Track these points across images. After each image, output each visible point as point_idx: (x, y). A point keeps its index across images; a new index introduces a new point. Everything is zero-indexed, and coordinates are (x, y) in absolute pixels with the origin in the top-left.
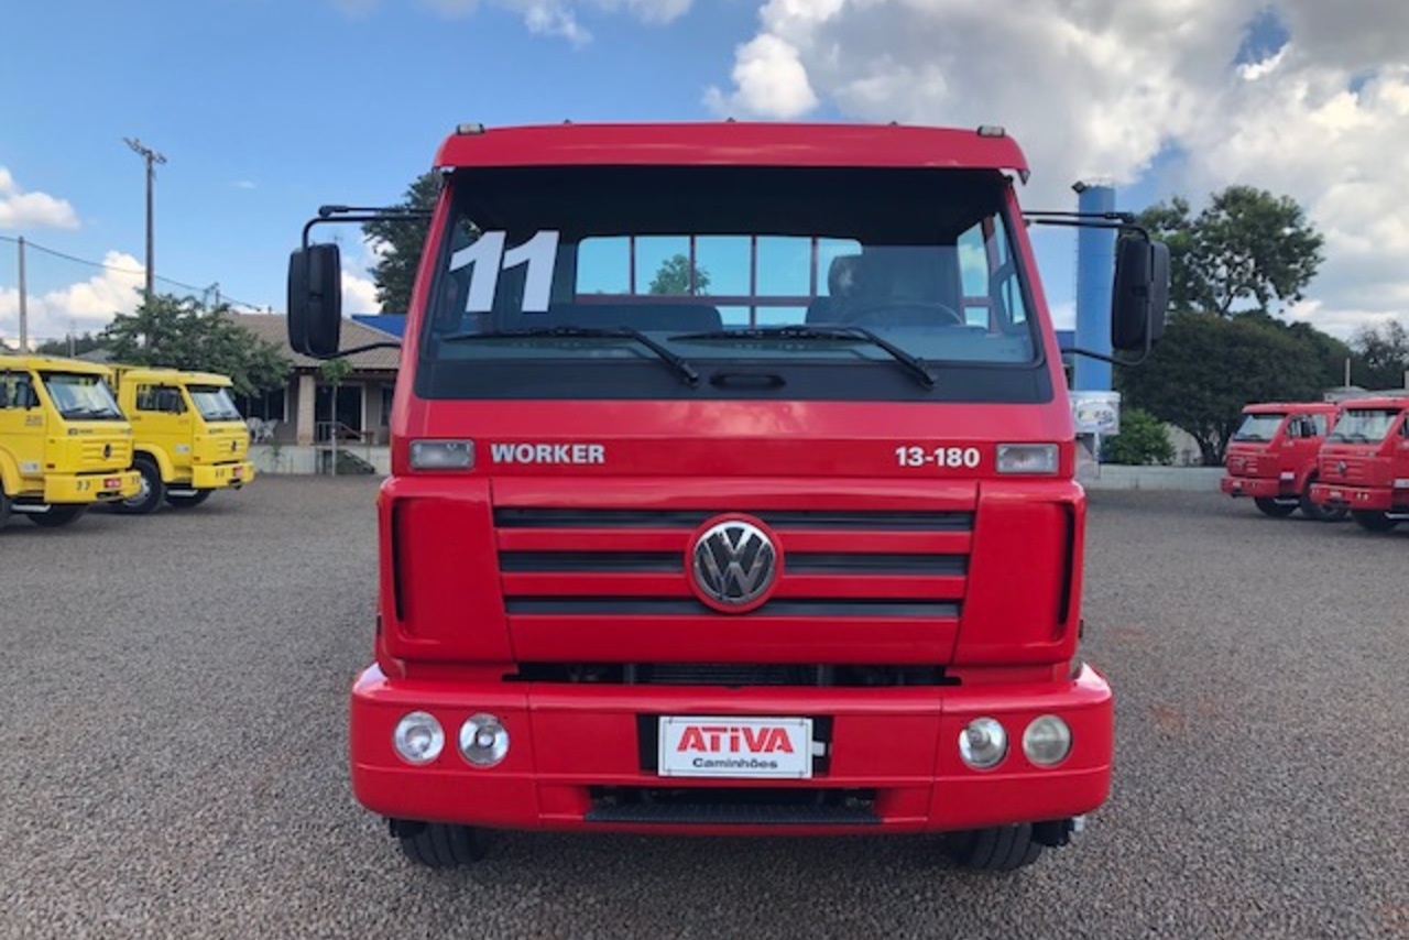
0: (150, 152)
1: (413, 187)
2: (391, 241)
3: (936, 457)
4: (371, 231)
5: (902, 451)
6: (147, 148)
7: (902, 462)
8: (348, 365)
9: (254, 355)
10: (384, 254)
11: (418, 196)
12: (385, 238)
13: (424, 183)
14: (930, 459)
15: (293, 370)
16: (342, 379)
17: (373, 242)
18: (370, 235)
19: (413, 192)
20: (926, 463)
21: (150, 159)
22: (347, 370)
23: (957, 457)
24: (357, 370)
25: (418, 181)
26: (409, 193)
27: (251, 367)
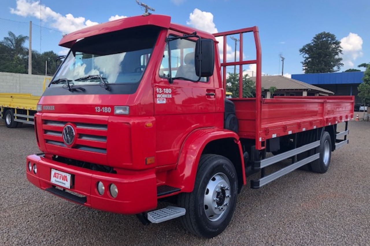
0: (236, 39)
1: (314, 38)
2: (308, 54)
3: (103, 110)
4: (302, 51)
5: (96, 108)
6: (235, 38)
7: (96, 111)
8: (276, 88)
9: (254, 87)
10: (305, 57)
11: (316, 40)
12: (306, 53)
13: (317, 36)
14: (101, 110)
15: (263, 90)
16: (274, 92)
17: (303, 54)
18: (302, 53)
19: (314, 39)
20: (100, 111)
21: (236, 41)
22: (275, 90)
23: (106, 110)
24: (277, 90)
25: (316, 36)
26: (313, 40)
27: (253, 90)
